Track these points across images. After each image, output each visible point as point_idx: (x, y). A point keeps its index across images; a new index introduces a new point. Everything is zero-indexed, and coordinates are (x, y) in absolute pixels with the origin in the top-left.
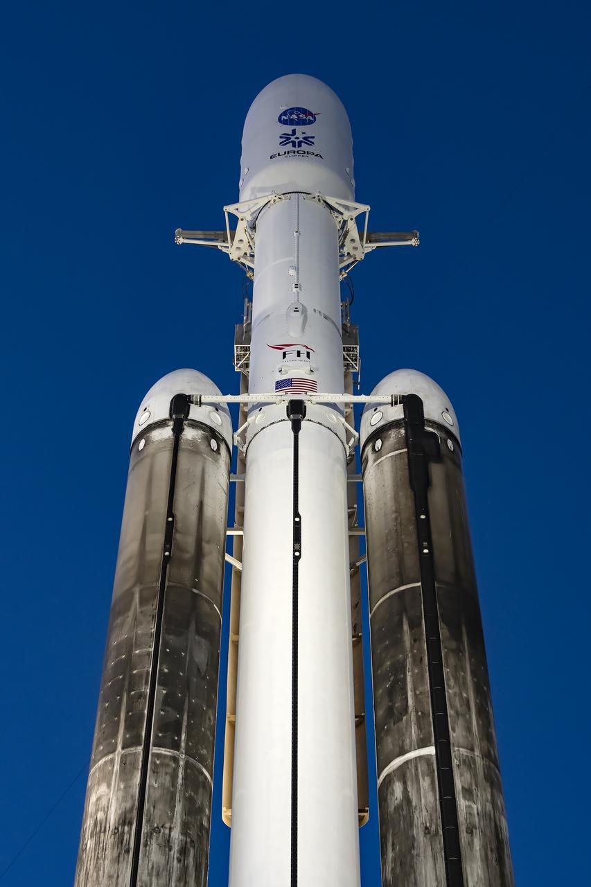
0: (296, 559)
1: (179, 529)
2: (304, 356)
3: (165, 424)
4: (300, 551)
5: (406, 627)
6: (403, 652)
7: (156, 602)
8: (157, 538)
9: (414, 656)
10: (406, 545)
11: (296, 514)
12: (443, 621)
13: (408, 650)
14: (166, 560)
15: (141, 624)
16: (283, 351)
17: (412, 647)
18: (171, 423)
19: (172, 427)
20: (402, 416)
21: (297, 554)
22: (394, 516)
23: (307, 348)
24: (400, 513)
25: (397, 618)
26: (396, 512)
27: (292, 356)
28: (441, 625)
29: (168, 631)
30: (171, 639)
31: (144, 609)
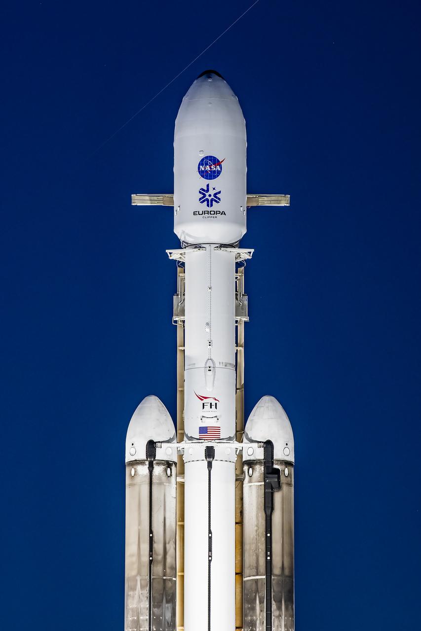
0: (210, 561)
1: (155, 541)
2: (213, 407)
3: (144, 463)
4: (211, 557)
5: (258, 602)
6: (256, 616)
7: (148, 588)
8: (145, 547)
9: (260, 620)
10: (260, 550)
11: (210, 532)
12: (274, 600)
13: (258, 615)
14: (151, 562)
15: (142, 601)
16: (203, 402)
17: (260, 615)
18: (147, 463)
19: (148, 466)
20: (263, 458)
21: (210, 558)
22: (256, 528)
23: (216, 400)
24: (258, 527)
25: (254, 594)
26: (257, 526)
27: (207, 407)
28: (273, 602)
29: (154, 607)
30: (156, 610)
31: (142, 592)
